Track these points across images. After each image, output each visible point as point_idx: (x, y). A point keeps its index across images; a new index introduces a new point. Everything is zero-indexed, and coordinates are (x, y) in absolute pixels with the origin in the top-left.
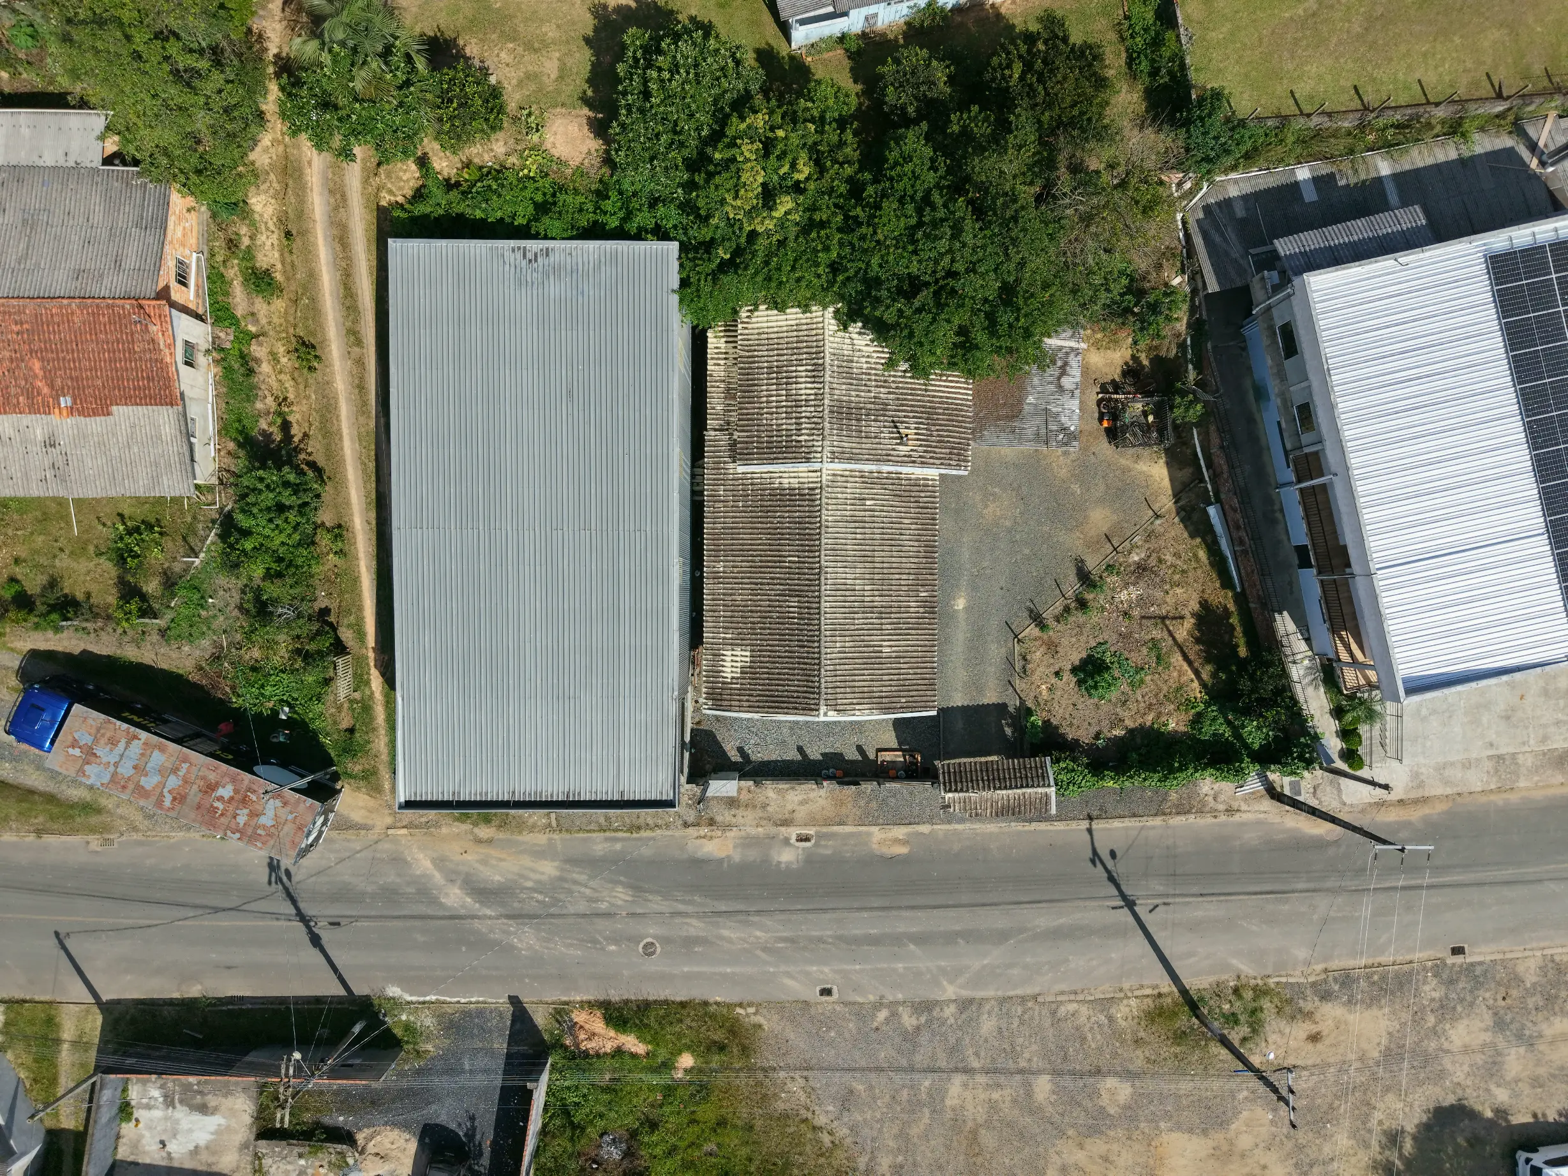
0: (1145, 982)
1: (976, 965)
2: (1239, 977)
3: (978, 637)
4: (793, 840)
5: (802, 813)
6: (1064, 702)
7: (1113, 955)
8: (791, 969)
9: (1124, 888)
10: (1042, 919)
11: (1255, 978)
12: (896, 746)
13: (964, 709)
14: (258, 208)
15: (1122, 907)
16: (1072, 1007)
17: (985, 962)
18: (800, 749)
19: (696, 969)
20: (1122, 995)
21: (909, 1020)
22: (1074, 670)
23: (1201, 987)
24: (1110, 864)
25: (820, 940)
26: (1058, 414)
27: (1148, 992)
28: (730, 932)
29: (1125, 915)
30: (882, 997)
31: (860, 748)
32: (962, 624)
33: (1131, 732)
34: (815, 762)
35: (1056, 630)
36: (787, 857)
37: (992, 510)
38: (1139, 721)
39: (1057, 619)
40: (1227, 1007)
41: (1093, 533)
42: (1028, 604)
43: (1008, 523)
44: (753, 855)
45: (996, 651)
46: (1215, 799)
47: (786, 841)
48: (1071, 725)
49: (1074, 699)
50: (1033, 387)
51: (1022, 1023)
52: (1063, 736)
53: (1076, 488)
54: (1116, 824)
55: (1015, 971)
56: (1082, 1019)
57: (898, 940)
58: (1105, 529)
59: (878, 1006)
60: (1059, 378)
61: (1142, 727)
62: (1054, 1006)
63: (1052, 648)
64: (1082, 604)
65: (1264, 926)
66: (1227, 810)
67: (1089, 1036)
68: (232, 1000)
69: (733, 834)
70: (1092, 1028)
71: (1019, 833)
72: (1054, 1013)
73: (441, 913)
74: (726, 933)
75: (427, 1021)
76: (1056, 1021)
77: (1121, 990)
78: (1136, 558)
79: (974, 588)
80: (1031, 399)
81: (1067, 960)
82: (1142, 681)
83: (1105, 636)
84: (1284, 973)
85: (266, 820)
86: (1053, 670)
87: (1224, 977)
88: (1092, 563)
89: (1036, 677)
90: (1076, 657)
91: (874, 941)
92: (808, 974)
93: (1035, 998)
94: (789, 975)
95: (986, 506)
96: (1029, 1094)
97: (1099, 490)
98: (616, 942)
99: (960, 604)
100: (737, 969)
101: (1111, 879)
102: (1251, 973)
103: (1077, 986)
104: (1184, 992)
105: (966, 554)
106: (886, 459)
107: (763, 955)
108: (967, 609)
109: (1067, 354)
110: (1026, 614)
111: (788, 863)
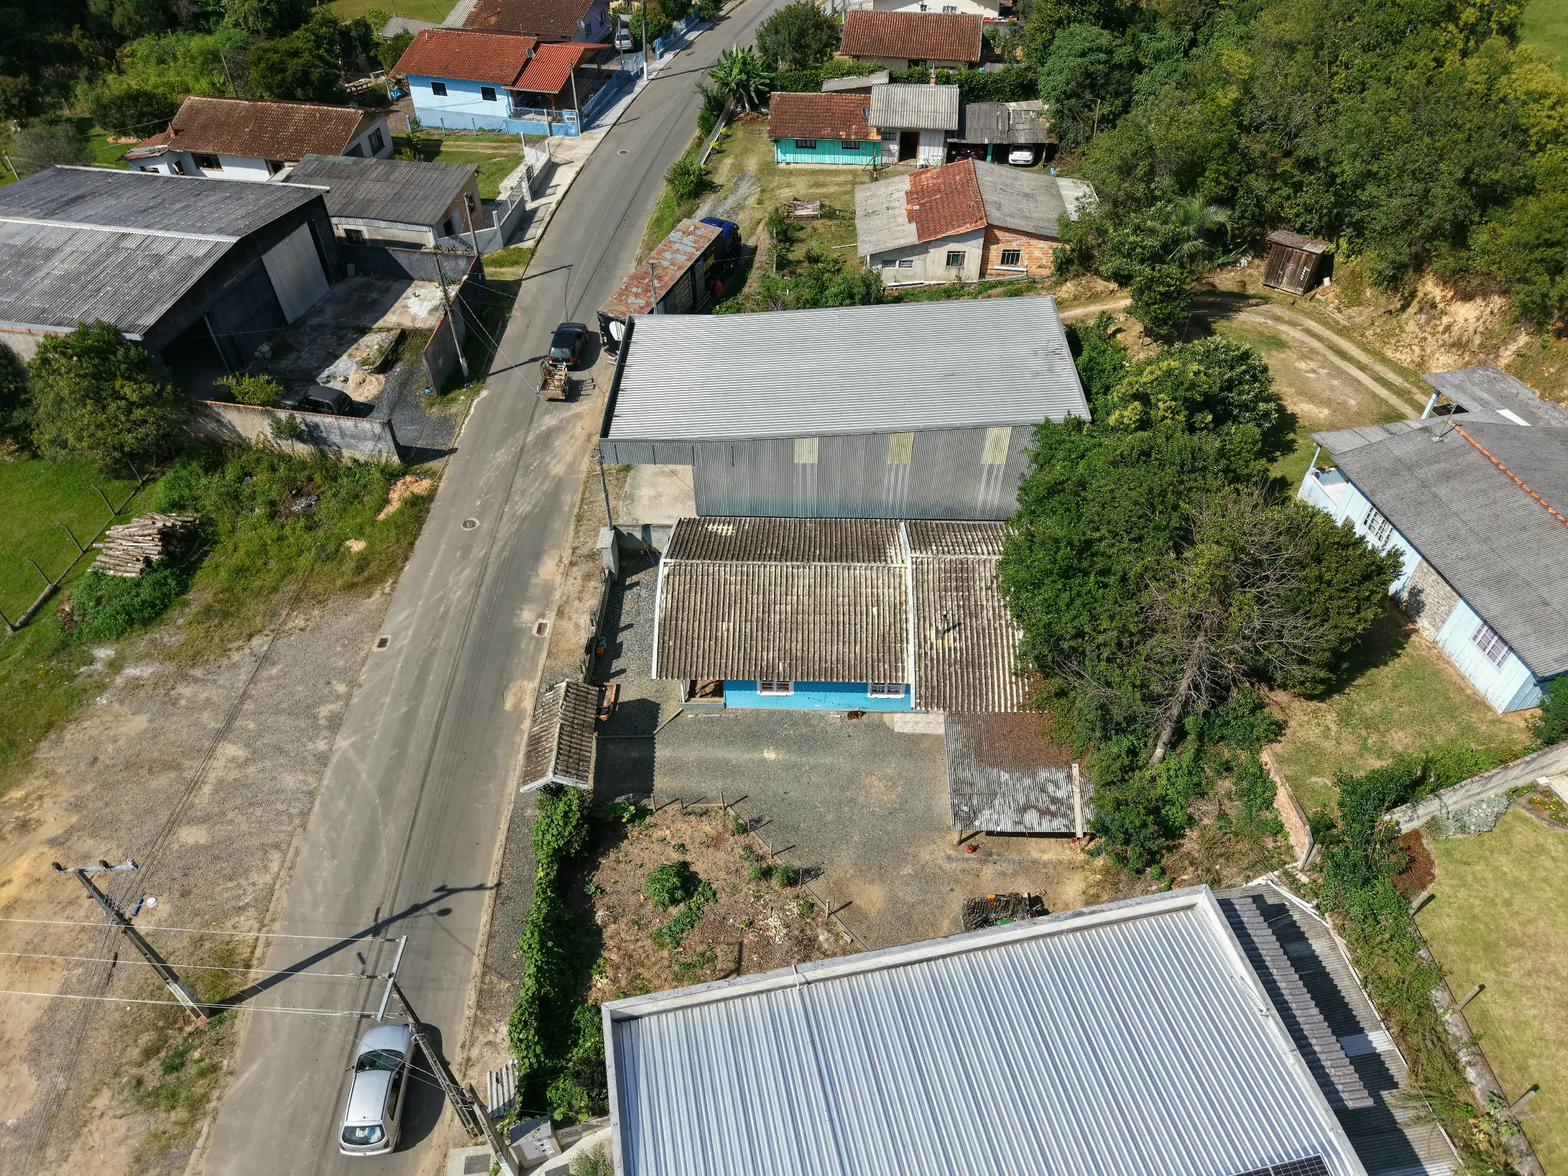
0: (271, 950)
1: (363, 769)
2: (231, 1073)
3: (731, 770)
4: (541, 621)
5: (567, 625)
6: (646, 854)
7: (321, 910)
8: (416, 616)
9: (399, 922)
10: (391, 832)
11: (219, 1099)
12: (620, 700)
13: (651, 759)
14: (1064, 288)
15: (376, 919)
16: (275, 867)
17: (363, 775)
18: (630, 626)
19: (441, 552)
20: (266, 921)
21: (325, 711)
22: (685, 865)
23: (237, 1021)
24: (433, 908)
25: (437, 636)
26: (992, 807)
27: (258, 953)
28: (467, 573)
29: (367, 922)
30: (360, 686)
31: (623, 671)
32: (747, 756)
33: (599, 931)
34: (614, 636)
35: (735, 845)
36: (527, 616)
37: (876, 784)
38: (610, 943)
39: (748, 848)
40: (197, 1054)
41: (853, 888)
42: (767, 819)
43: (861, 799)
44: (535, 591)
45: (712, 787)
46: (489, 1043)
47: (543, 616)
48: (618, 862)
49: (649, 865)
50: (1019, 780)
51: (279, 813)
52: (604, 854)
53: (907, 870)
54: (485, 918)
55: (341, 804)
56: (254, 877)
57: (416, 697)
58: (857, 901)
59: (353, 684)
60: (1036, 808)
61: (602, 945)
62: (284, 846)
63: (715, 842)
64: (767, 873)
65: (289, 1111)
66: (469, 1059)
67: (230, 885)
68: (504, 327)
69: (559, 579)
70: (239, 886)
71: (498, 812)
72: (277, 846)
73: (537, 414)
74: (467, 571)
75: (454, 409)
76: (264, 849)
77: (273, 920)
78: (821, 938)
79: (787, 768)
80: (1005, 776)
81: (334, 856)
82: (662, 946)
83: (723, 898)
84: (210, 1144)
85: (632, 299)
86: (687, 841)
87: (238, 1052)
88: (814, 888)
89: (680, 825)
90: (700, 868)
91: (421, 680)
92: (408, 628)
93: (304, 826)
94: (413, 613)
95: (880, 780)
96: (192, 821)
97: (908, 895)
98: (482, 505)
99: (770, 755)
100: (429, 580)
101: (416, 908)
102: (229, 1093)
103: (298, 871)
104: (239, 998)
105: (826, 760)
106: (920, 618)
107: (437, 596)
108: (764, 760)
109: (1065, 816)
110: (755, 816)
111: (519, 616)
